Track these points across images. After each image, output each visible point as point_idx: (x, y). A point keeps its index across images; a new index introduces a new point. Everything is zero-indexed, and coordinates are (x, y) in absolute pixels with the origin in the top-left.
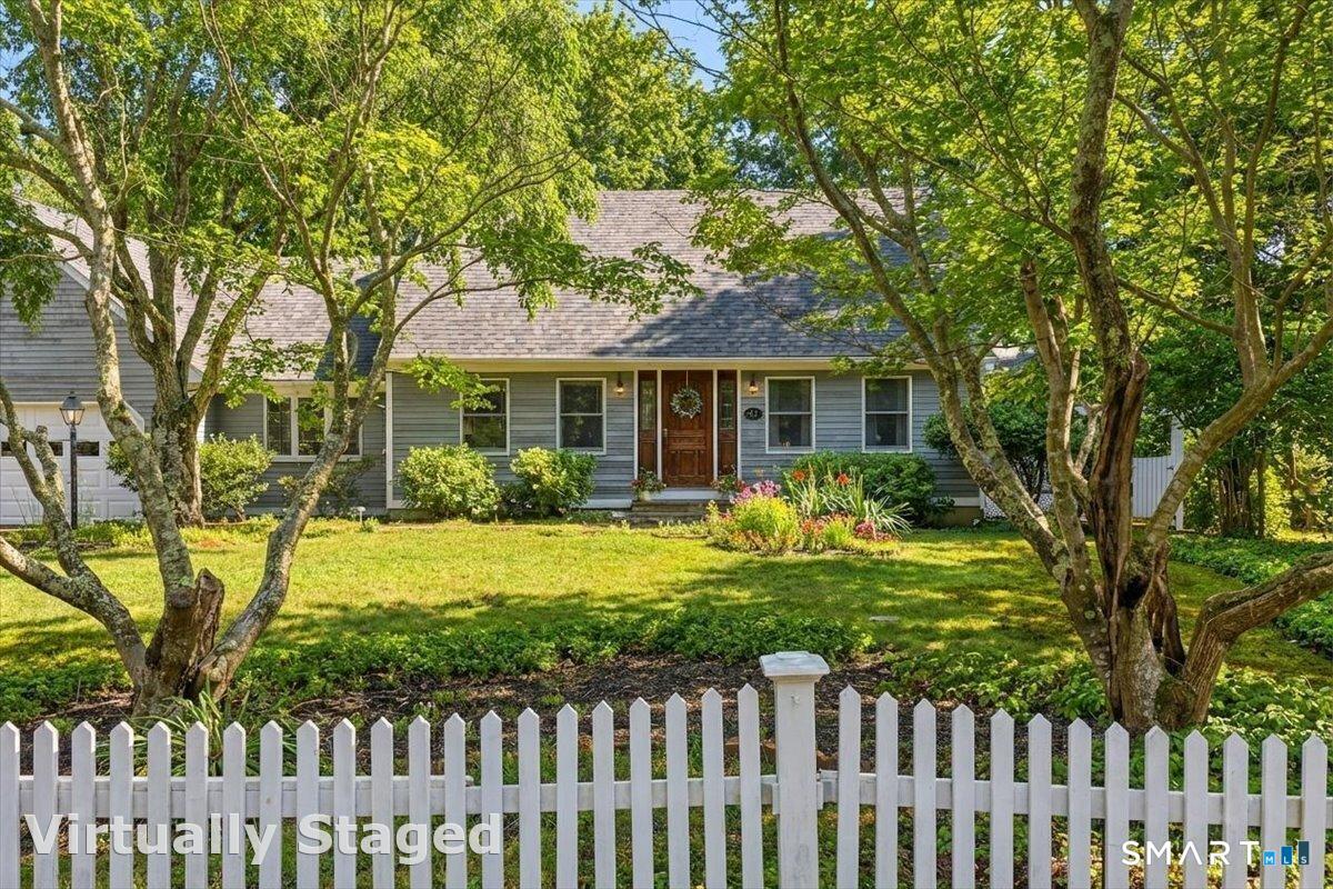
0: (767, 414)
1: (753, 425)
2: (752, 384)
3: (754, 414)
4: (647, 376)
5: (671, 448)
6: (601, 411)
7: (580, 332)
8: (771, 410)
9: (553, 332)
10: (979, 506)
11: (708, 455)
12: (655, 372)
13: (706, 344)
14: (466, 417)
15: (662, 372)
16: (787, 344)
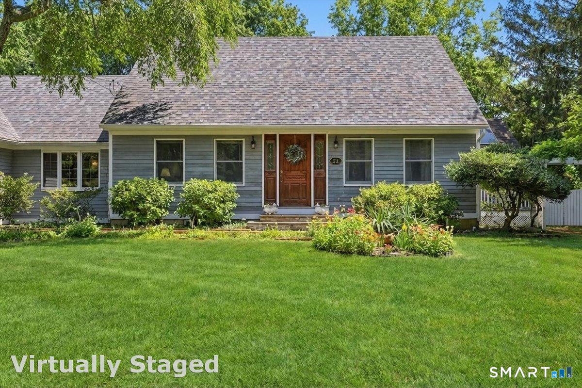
0: (344, 161)
1: (336, 167)
2: (336, 143)
3: (336, 161)
4: (270, 138)
5: (285, 182)
6: (241, 160)
7: (229, 111)
8: (347, 159)
9: (213, 111)
10: (476, 219)
11: (308, 187)
12: (275, 135)
13: (307, 118)
14: (158, 163)
15: (279, 135)
16: (356, 117)
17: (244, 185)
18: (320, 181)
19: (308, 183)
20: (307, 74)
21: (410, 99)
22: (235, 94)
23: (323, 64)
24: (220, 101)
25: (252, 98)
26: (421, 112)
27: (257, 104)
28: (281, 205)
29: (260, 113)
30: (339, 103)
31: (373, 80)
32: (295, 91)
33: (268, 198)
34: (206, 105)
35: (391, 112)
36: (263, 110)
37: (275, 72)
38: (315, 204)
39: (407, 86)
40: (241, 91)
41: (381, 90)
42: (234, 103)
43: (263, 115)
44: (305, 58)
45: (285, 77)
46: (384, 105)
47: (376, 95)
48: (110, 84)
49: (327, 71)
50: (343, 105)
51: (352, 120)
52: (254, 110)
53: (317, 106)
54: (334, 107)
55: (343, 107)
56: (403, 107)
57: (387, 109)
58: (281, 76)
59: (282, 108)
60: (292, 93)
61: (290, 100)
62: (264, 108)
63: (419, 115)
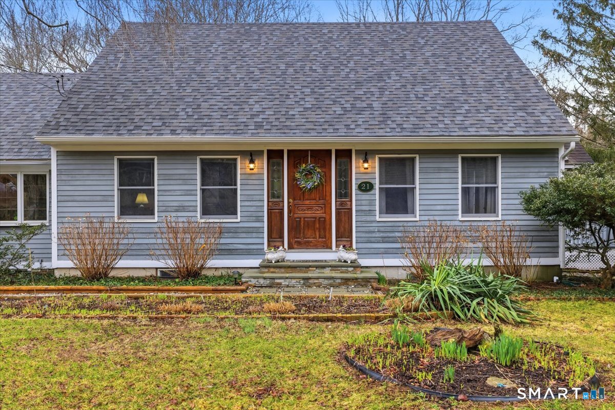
0: (377, 186)
1: (365, 196)
2: (366, 161)
3: (366, 187)
4: (274, 155)
5: (296, 216)
6: (236, 185)
7: (219, 117)
8: (381, 183)
9: (196, 117)
10: (559, 265)
11: (328, 222)
12: (282, 151)
13: (326, 127)
14: (121, 190)
15: (288, 150)
16: (395, 126)
17: (239, 220)
18: (344, 214)
19: (328, 218)
20: (325, 68)
21: (466, 101)
22: (227, 94)
23: (347, 56)
24: (206, 103)
25: (250, 100)
26: (484, 118)
27: (257, 108)
28: (291, 247)
29: (261, 120)
30: (370, 107)
31: (414, 76)
32: (309, 90)
33: (271, 238)
34: (187, 110)
35: (442, 119)
36: (264, 117)
37: (283, 67)
38: (337, 246)
39: (460, 83)
40: (236, 91)
41: (425, 90)
42: (226, 107)
43: (265, 124)
44: (322, 48)
45: (296, 72)
46: (430, 109)
47: (419, 96)
48: (58, 82)
49: (352, 64)
50: (375, 109)
51: (388, 130)
52: (253, 116)
53: (339, 111)
54: (362, 113)
55: (375, 112)
56: (458, 111)
57: (437, 115)
58: (291, 70)
59: (291, 113)
60: (306, 94)
61: (302, 103)
62: (267, 113)
63: (481, 122)
